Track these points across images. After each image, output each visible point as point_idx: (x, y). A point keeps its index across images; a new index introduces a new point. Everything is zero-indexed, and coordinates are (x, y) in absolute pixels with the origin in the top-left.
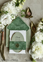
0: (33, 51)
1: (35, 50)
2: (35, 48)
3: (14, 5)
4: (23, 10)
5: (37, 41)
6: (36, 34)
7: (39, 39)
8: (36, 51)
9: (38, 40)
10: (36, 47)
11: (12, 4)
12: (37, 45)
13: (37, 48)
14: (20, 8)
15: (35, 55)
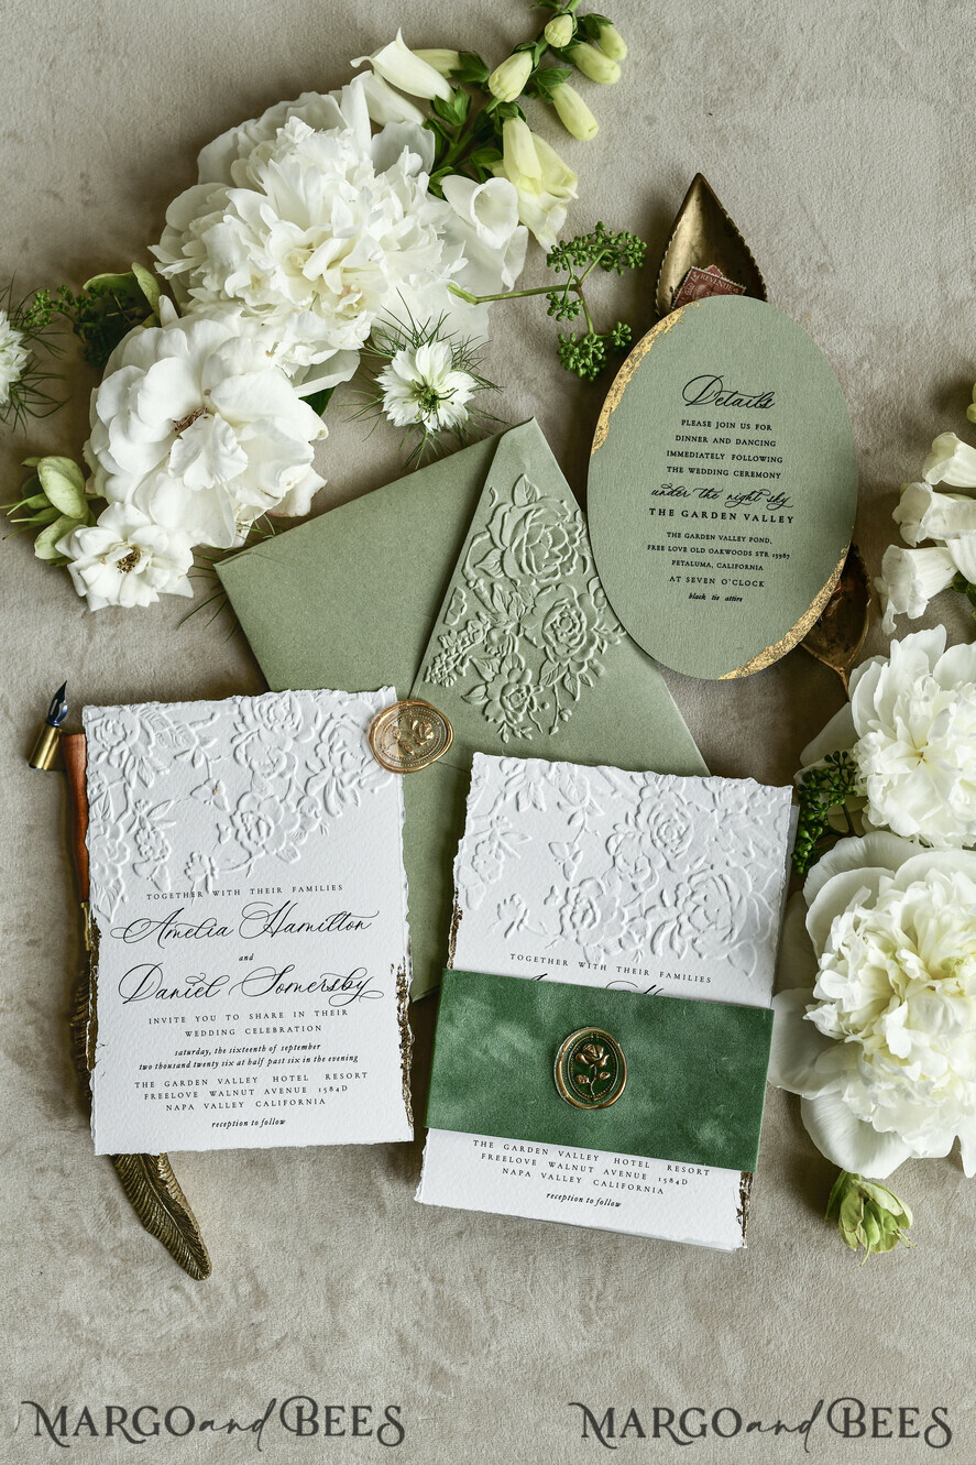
0: (826, 1020)
1: (882, 1005)
2: (875, 955)
3: (409, 161)
4: (588, 244)
5: (908, 826)
6: (871, 685)
7: (939, 787)
8: (896, 1016)
9: (916, 794)
10: (890, 948)
11: (356, 145)
12: (914, 894)
13: (913, 964)
14: (534, 201)
15: (882, 1088)
